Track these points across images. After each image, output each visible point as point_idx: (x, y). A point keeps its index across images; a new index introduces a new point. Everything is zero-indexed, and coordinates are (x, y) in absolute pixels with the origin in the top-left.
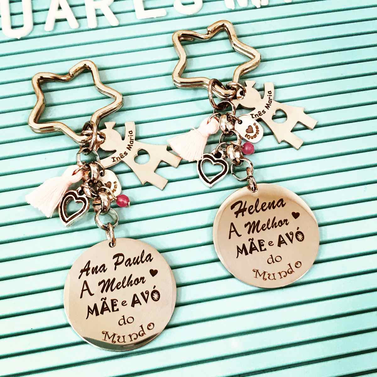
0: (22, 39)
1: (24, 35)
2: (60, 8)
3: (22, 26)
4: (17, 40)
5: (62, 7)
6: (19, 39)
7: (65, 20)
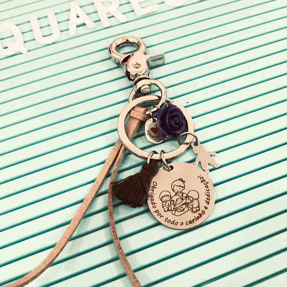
0: (53, 44)
1: (54, 41)
2: (78, 17)
3: (51, 34)
4: (49, 45)
5: (79, 15)
6: (50, 44)
7: (84, 24)
